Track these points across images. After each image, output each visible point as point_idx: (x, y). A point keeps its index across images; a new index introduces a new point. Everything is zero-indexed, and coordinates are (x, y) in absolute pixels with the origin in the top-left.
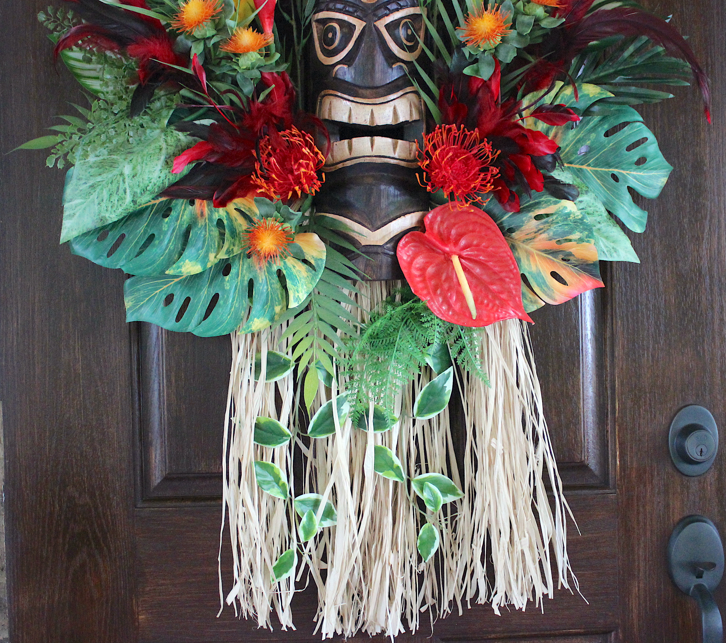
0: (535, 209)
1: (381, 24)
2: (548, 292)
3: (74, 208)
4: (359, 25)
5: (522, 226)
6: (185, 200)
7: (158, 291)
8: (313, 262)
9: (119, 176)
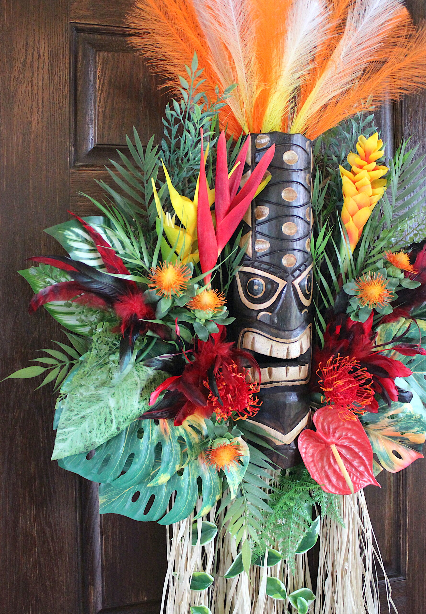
0: (388, 411)
1: (296, 283)
2: (390, 465)
3: (67, 434)
4: (281, 283)
5: (378, 422)
6: (151, 420)
7: (127, 490)
8: (243, 461)
9: (105, 408)
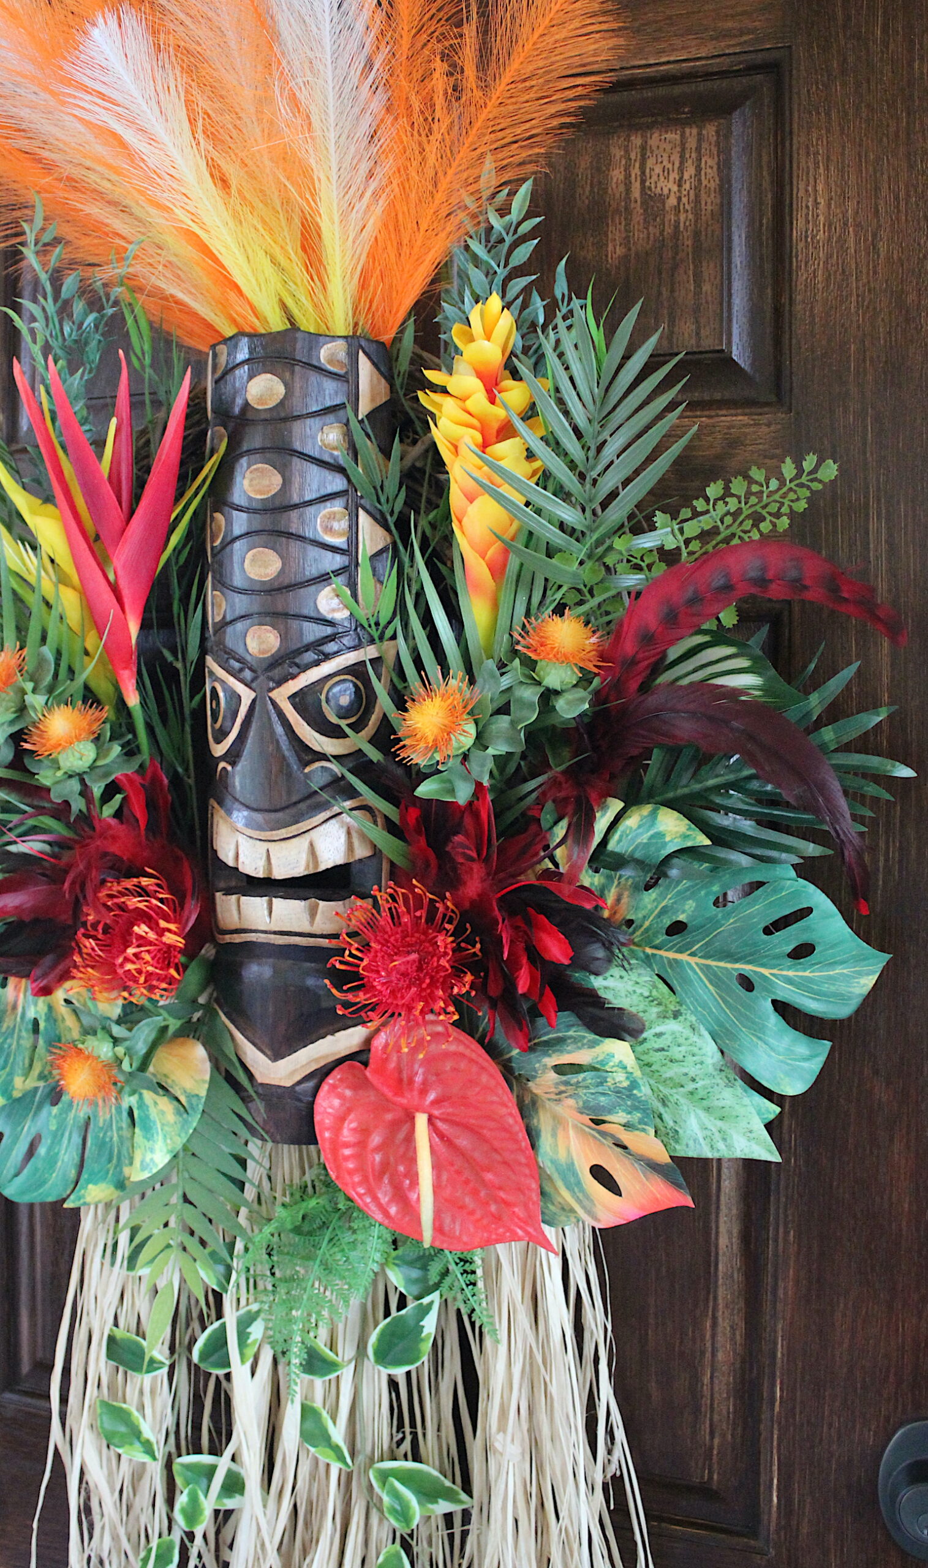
0: (554, 1052)
1: (282, 695)
2: (586, 1203)
4: (247, 696)
5: (538, 1075)
8: (183, 1099)
